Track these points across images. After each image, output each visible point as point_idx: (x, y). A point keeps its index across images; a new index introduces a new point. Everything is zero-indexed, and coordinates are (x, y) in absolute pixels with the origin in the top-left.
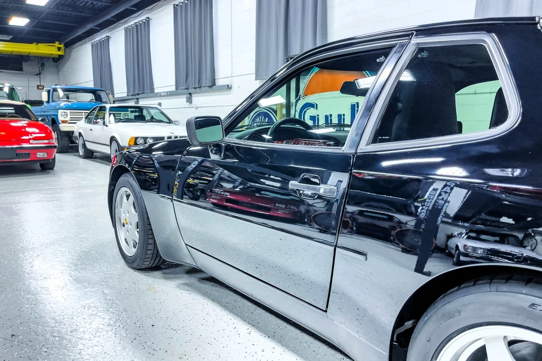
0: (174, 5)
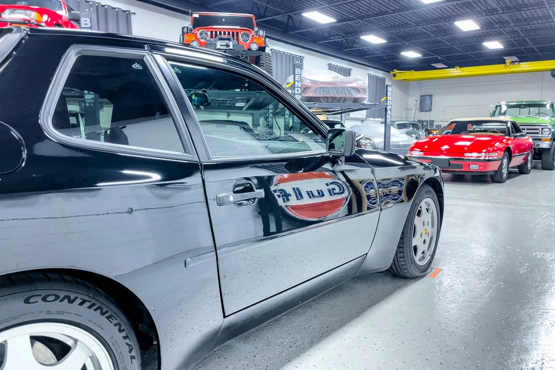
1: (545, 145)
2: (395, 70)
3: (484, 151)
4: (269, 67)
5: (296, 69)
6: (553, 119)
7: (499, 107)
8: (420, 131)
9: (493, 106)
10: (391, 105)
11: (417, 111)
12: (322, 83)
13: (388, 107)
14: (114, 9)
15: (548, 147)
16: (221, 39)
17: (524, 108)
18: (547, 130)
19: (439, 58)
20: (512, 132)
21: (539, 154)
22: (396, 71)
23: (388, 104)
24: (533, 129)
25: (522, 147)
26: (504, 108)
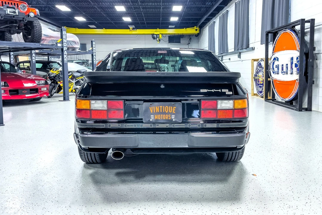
0: (235, 3)
2: (65, 27)
4: (40, 28)
5: (63, 32)
10: (95, 53)
16: (8, 7)
19: (96, 23)
23: (94, 52)
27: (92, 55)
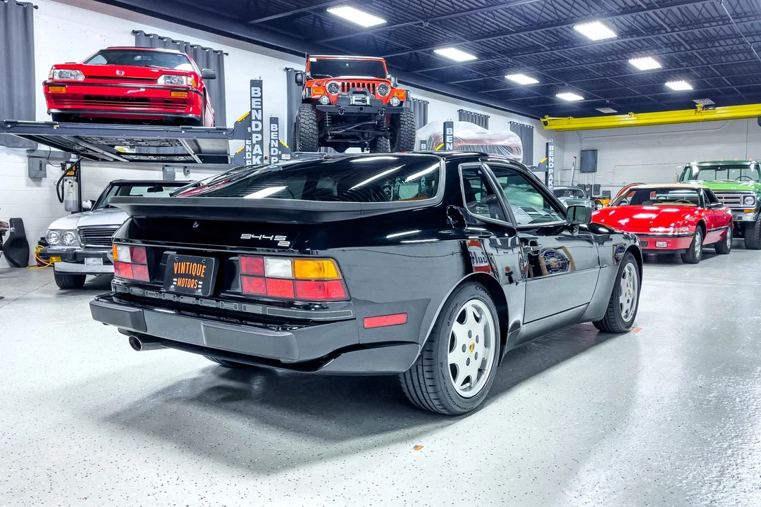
1: (749, 217)
2: (547, 116)
3: (673, 225)
5: (448, 129)
6: (759, 184)
7: (689, 169)
8: (584, 200)
9: (680, 168)
10: (553, 168)
11: (577, 171)
12: (465, 141)
13: (550, 170)
14: (205, 49)
15: (752, 220)
16: (355, 93)
17: (721, 170)
18: (751, 198)
19: (608, 101)
20: (706, 201)
21: (741, 229)
22: (547, 118)
23: (550, 167)
24: (733, 197)
25: (718, 221)
26: (695, 170)
27: (547, 173)
